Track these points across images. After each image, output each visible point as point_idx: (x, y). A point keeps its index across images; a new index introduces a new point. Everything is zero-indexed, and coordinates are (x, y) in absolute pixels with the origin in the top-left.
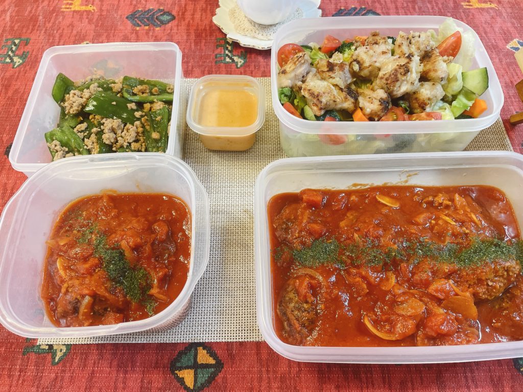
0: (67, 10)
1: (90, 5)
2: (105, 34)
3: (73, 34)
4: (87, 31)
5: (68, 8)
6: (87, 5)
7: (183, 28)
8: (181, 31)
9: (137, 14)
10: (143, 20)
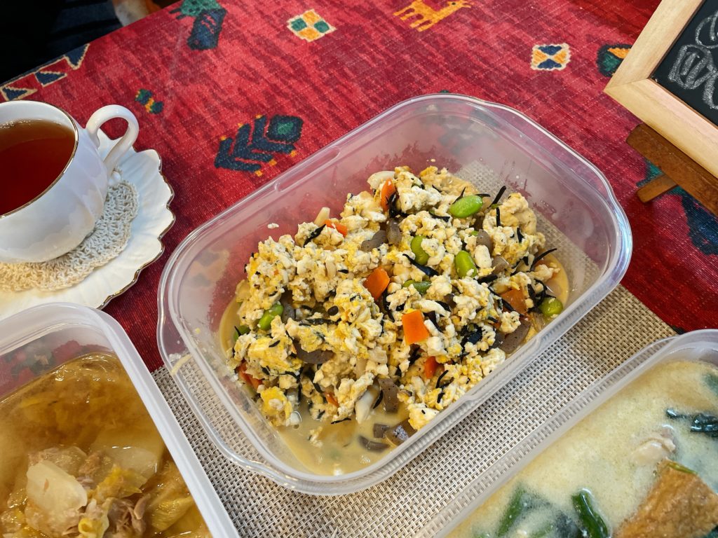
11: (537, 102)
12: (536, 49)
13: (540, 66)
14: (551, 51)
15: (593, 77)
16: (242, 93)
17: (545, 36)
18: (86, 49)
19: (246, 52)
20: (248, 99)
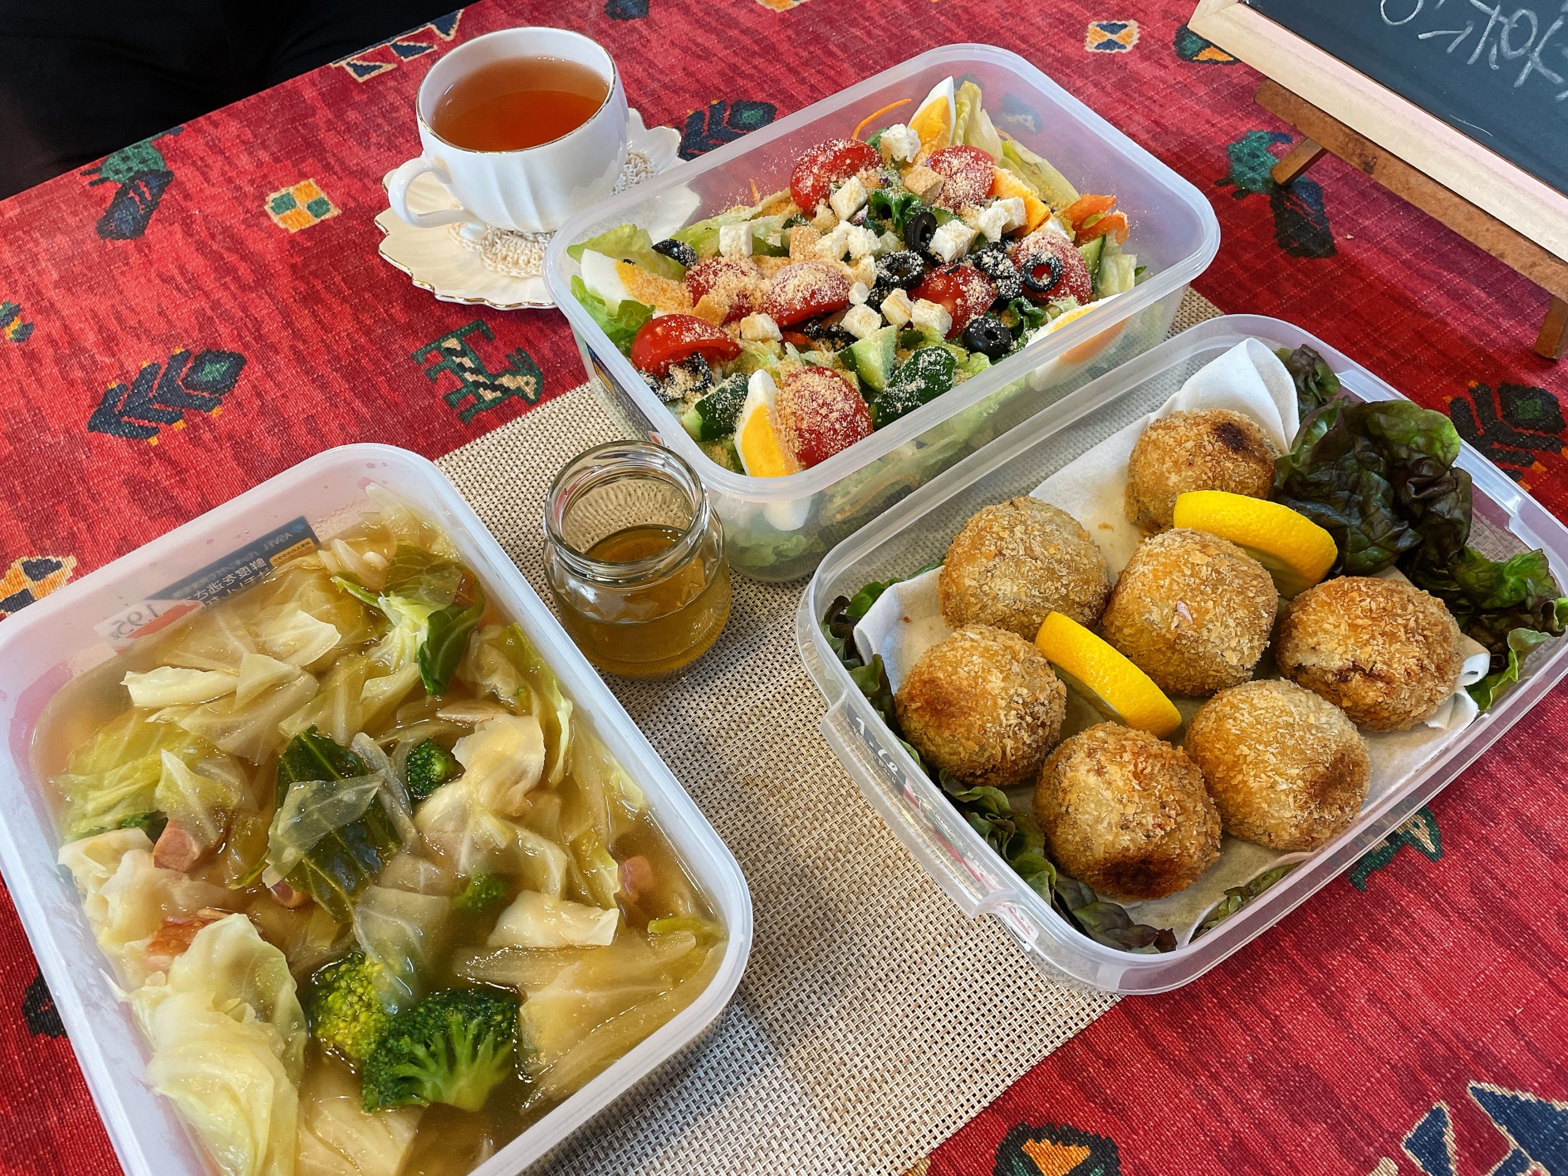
2: (63, 509)
7: (289, 373)
8: (291, 383)
9: (115, 404)
10: (148, 410)
11: (1092, 90)
12: (1092, 26)
13: (1098, 47)
14: (1113, 29)
15: (1168, 61)
16: (689, 74)
17: (1107, 10)
18: (459, 16)
19: (690, 24)
20: (697, 81)
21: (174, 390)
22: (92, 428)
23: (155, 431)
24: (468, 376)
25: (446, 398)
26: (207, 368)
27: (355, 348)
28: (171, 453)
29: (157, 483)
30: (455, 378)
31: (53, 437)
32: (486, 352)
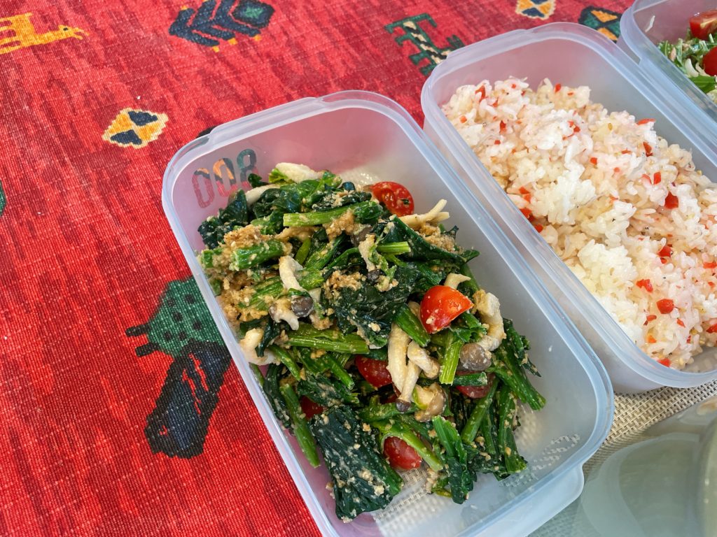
0: (12, 49)
1: (62, 27)
2: (156, 81)
3: (75, 101)
4: (104, 85)
5: (11, 44)
6: (54, 28)
7: (304, 22)
8: (307, 28)
9: (186, 21)
10: (210, 28)
21: (227, 18)
22: (172, 33)
23: (216, 43)
24: (422, 46)
25: (410, 58)
26: (249, 10)
27: (347, 16)
28: (228, 59)
29: (221, 76)
30: (415, 46)
31: (146, 32)
32: (433, 34)
